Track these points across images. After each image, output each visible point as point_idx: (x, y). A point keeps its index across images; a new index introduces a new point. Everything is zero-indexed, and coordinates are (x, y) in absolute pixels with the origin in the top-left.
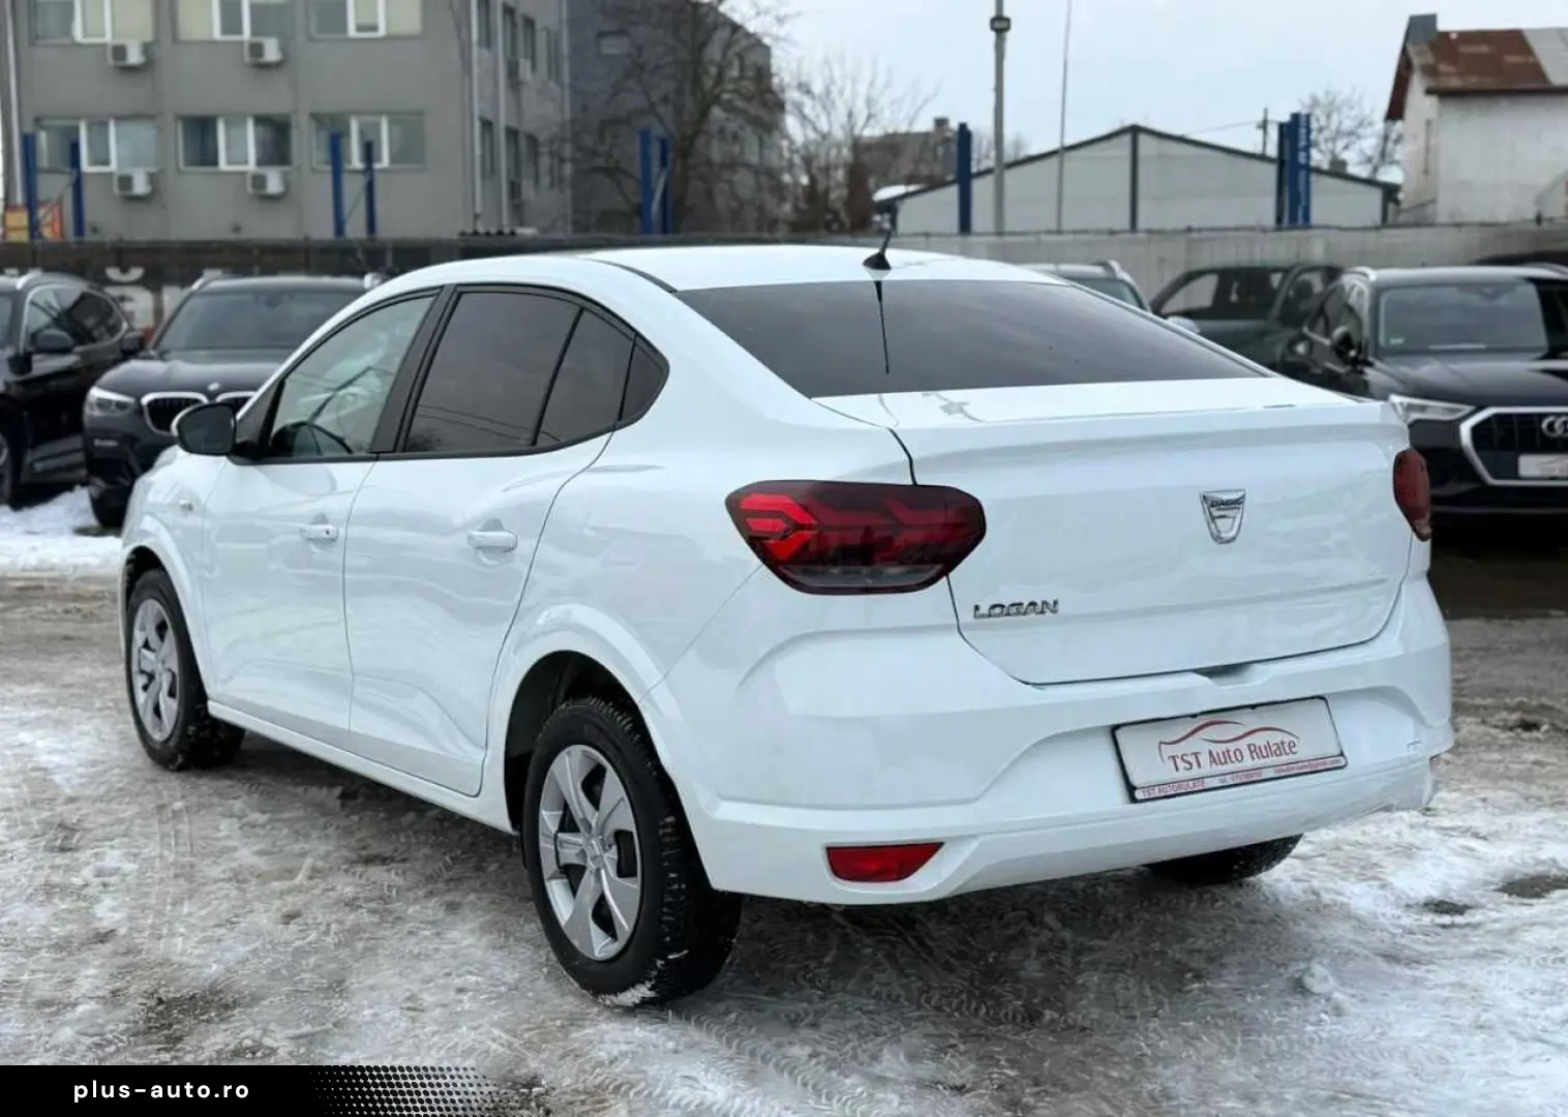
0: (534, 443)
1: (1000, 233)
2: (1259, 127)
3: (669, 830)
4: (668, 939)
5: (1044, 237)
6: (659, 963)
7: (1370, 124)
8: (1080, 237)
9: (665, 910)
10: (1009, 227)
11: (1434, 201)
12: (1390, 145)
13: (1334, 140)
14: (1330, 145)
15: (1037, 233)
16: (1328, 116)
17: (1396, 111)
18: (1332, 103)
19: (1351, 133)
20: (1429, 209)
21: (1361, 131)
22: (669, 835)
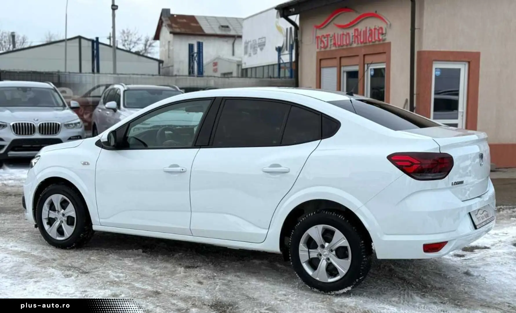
0: (281, 143)
1: (115, 73)
2: (108, 38)
3: (363, 245)
4: (361, 274)
5: (132, 76)
6: (357, 280)
7: (141, 40)
8: (143, 76)
9: (362, 266)
10: (118, 71)
11: (172, 66)
12: (147, 47)
13: (130, 44)
14: (129, 46)
15: (129, 74)
16: (128, 36)
17: (157, 37)
18: (129, 32)
19: (135, 43)
20: (171, 68)
21: (138, 42)
22: (363, 246)
